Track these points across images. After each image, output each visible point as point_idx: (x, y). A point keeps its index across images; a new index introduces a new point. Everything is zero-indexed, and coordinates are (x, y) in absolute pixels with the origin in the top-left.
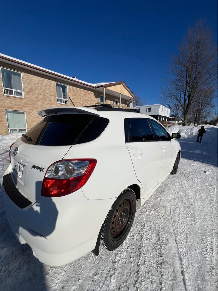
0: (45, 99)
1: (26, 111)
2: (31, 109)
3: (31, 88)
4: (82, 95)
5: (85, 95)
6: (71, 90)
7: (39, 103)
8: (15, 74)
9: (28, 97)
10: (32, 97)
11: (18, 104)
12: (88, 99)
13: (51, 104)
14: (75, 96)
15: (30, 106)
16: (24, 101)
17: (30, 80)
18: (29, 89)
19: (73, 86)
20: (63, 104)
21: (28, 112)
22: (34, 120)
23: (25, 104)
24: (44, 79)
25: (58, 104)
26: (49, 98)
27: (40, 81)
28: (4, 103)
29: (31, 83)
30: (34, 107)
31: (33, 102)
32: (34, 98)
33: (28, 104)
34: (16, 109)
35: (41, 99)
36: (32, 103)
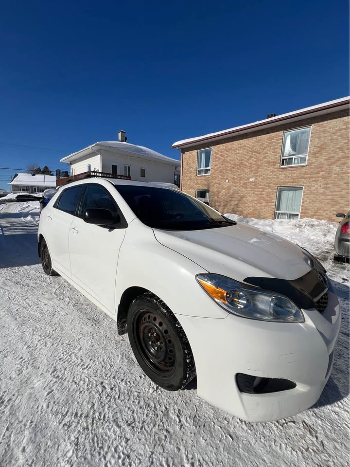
1: (305, 185)
2: (313, 181)
3: (322, 145)
7: (333, 166)
9: (314, 161)
11: (294, 176)
15: (314, 175)
16: (304, 170)
17: (324, 131)
18: (318, 147)
21: (308, 186)
22: (315, 199)
23: (306, 173)
28: (278, 178)
29: (326, 135)
30: (320, 177)
31: (321, 168)
32: (323, 162)
33: (312, 173)
34: (292, 184)
36: (319, 170)
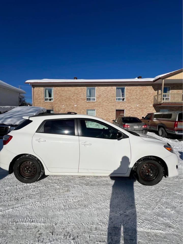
0: (108, 100)
2: (98, 108)
4: (139, 91)
5: (142, 91)
6: (129, 90)
7: (104, 103)
8: (93, 89)
9: (98, 100)
10: (100, 100)
11: (92, 106)
12: (145, 94)
13: (112, 102)
14: (132, 93)
16: (95, 103)
17: (100, 90)
18: (99, 96)
19: (130, 86)
20: (121, 102)
21: (97, 110)
22: (100, 114)
23: (96, 105)
24: (108, 87)
25: (117, 102)
26: (111, 99)
27: (106, 89)
28: (86, 106)
29: (100, 91)
30: (100, 106)
31: (100, 103)
33: (98, 105)
34: (91, 108)
35: (105, 100)
